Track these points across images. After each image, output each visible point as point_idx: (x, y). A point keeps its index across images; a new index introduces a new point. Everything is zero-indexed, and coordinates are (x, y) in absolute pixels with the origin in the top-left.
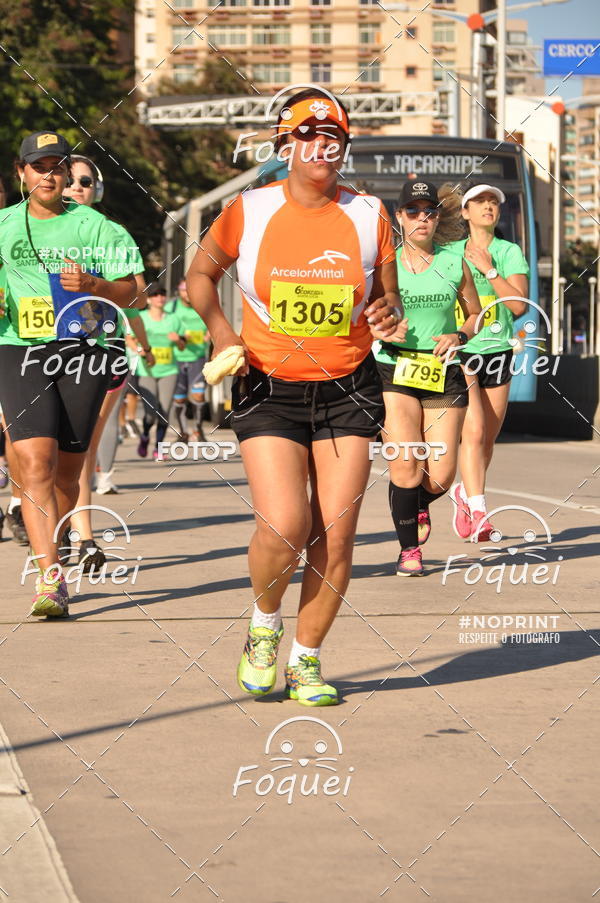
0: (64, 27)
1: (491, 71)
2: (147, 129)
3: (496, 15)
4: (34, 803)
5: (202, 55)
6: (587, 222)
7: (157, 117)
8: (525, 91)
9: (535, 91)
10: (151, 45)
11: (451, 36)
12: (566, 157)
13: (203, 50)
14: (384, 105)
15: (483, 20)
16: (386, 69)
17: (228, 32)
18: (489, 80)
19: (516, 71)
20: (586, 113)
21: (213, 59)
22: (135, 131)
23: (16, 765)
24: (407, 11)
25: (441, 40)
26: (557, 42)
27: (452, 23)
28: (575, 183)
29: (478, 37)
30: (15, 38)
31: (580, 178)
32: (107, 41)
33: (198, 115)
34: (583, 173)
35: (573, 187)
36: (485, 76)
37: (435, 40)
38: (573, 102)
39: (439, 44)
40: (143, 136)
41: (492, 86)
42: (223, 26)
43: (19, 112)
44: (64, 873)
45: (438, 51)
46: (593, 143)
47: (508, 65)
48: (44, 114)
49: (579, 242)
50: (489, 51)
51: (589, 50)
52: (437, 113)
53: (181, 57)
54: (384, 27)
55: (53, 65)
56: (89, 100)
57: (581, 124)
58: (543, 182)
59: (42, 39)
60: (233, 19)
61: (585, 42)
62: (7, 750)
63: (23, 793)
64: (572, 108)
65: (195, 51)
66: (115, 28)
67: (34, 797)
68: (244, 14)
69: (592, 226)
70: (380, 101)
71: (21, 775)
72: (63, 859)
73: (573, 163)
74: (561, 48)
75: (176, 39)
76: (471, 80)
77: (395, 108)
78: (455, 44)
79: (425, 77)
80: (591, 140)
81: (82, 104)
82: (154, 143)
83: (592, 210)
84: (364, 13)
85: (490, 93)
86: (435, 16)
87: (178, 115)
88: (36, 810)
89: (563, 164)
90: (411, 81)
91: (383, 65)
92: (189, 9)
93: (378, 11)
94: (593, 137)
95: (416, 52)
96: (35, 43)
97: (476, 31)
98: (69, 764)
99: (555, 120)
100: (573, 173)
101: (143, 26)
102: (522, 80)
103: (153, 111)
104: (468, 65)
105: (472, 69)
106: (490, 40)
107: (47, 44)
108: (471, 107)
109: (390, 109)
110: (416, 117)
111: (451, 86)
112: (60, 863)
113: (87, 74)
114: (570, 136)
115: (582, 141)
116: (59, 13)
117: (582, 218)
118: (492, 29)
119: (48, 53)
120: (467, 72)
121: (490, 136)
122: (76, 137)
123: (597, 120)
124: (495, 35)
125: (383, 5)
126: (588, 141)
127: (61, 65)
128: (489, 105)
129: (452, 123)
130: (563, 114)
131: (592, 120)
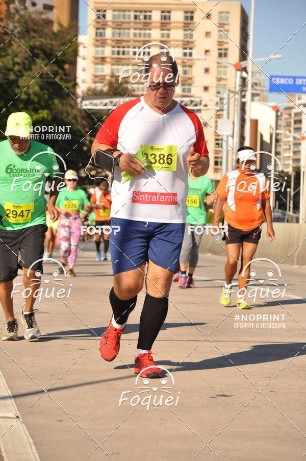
0: (44, 62)
1: (244, 89)
2: (80, 111)
3: (247, 63)
4: (23, 422)
5: (108, 78)
6: (286, 162)
7: (86, 105)
8: (259, 100)
9: (264, 100)
10: (84, 72)
11: (225, 73)
12: (278, 131)
13: (108, 75)
14: (193, 104)
15: (241, 65)
16: (196, 86)
17: (120, 67)
18: (243, 93)
19: (256, 90)
20: (287, 111)
21: (113, 80)
22: (75, 112)
23: (14, 404)
24: (205, 60)
25: (221, 75)
26: (276, 77)
27: (226, 67)
28: (282, 144)
29: (239, 73)
30: (21, 66)
31: (284, 142)
32: (64, 70)
33: (106, 105)
34: (285, 140)
35: (280, 146)
36: (242, 91)
37: (218, 74)
38: (282, 106)
39: (219, 76)
40: (78, 114)
41: (244, 97)
42: (118, 65)
43: (21, 101)
44: (37, 455)
45: (219, 80)
46: (290, 126)
47: (252, 87)
48: (33, 102)
49: (282, 172)
50: (244, 80)
51: (291, 81)
52: (218, 108)
53: (98, 78)
54: (194, 67)
55: (38, 80)
56: (55, 96)
57: (285, 116)
58: (266, 143)
59: (33, 67)
60: (123, 62)
61: (289, 77)
62: (10, 397)
63: (18, 417)
64: (281, 109)
65: (105, 76)
66: (68, 63)
67: (22, 419)
68: (128, 59)
69: (289, 165)
70: (192, 102)
71: (17, 409)
72: (36, 449)
73: (281, 134)
74: (278, 79)
75: (96, 70)
76: (235, 93)
77: (198, 105)
78: (228, 76)
79: (213, 91)
80: (289, 124)
81: (51, 98)
82: (83, 118)
83: (289, 157)
84: (185, 61)
85: (243, 100)
86: (218, 63)
87: (96, 105)
88: (24, 425)
89: (277, 134)
90: (206, 94)
91: (193, 85)
92: (103, 56)
93: (192, 60)
94: (291, 123)
95: (210, 80)
96: (30, 69)
97: (238, 70)
98: (40, 404)
99: (274, 113)
100: (281, 139)
101: (81, 63)
102: (258, 95)
103: (85, 102)
104: (234, 86)
105: (235, 88)
106: (244, 74)
107: (36, 70)
108: (235, 105)
109: (196, 105)
110: (208, 109)
111: (225, 96)
112: (35, 451)
113: (54, 84)
114: (280, 122)
115: (285, 124)
116: (42, 55)
117: (284, 160)
118: (245, 69)
119: (36, 74)
120: (233, 89)
121: (243, 121)
122: (47, 114)
123: (293, 115)
124: (247, 72)
125: (194, 57)
126: (289, 125)
127: (42, 80)
128: (243, 105)
129: (225, 113)
130: (277, 111)
131: (290, 115)
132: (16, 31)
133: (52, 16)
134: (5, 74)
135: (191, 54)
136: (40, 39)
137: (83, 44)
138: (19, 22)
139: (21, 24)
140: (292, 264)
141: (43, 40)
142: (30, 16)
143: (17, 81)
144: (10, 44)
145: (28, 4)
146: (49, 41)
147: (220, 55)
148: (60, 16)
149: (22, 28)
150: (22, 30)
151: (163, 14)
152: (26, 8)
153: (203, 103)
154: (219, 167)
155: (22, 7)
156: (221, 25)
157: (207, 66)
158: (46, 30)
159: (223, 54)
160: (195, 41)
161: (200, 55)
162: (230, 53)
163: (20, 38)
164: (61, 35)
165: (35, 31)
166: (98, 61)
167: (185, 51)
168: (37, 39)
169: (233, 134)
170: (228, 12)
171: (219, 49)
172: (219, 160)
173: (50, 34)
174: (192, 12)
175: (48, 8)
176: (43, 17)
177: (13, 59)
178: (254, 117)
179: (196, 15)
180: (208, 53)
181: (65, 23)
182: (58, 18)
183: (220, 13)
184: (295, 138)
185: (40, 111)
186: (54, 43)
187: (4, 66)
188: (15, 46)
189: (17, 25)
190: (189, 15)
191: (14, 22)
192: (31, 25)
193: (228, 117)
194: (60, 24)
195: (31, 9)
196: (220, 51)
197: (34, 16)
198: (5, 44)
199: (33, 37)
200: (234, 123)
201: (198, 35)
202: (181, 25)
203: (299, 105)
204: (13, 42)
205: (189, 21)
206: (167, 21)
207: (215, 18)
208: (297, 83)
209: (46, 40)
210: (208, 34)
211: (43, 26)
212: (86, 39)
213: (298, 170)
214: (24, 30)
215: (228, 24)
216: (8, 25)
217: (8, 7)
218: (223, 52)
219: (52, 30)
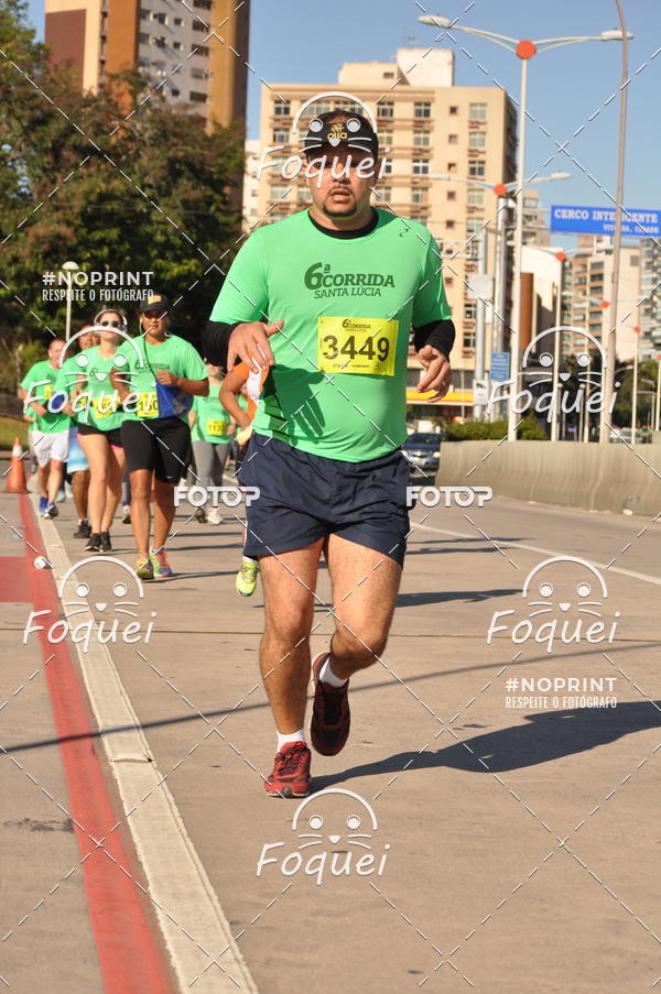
0: (191, 183)
1: (511, 227)
3: (516, 185)
4: (158, 769)
5: (293, 207)
6: (579, 342)
8: (535, 242)
9: (543, 243)
10: (255, 198)
11: (481, 200)
12: (565, 293)
13: (293, 203)
15: (505, 189)
16: (433, 222)
18: (509, 233)
19: (529, 228)
20: (581, 260)
23: (144, 739)
24: (449, 179)
25: (474, 202)
26: (561, 208)
27: (482, 190)
28: (571, 312)
29: (502, 201)
30: (153, 190)
31: (575, 309)
32: (224, 195)
34: (577, 306)
35: (569, 315)
36: (507, 230)
37: (469, 202)
38: (571, 252)
39: (471, 205)
41: (511, 238)
43: (156, 244)
45: (471, 210)
46: (585, 283)
47: (524, 223)
49: (572, 357)
50: (510, 212)
51: (585, 215)
52: (469, 256)
53: (278, 208)
54: (431, 190)
55: (181, 210)
57: (576, 268)
58: (547, 311)
59: (174, 192)
61: (582, 209)
62: (138, 727)
63: (150, 760)
64: (570, 257)
65: (288, 204)
66: (228, 184)
67: (158, 764)
69: (583, 345)
71: (147, 746)
72: (179, 811)
73: (570, 297)
74: (564, 212)
75: (273, 194)
76: (496, 232)
78: (484, 205)
79: (460, 229)
84: (416, 180)
86: (469, 184)
88: (159, 774)
89: (563, 298)
90: (450, 232)
91: (429, 219)
93: (427, 179)
94: (585, 279)
95: (456, 211)
96: (168, 194)
97: (501, 196)
99: (558, 265)
100: (570, 305)
101: (249, 184)
102: (534, 234)
104: (494, 222)
105: (497, 224)
106: (511, 203)
107: (177, 195)
108: (496, 253)
110: (452, 258)
111: (481, 237)
112: (177, 815)
113: (206, 218)
114: (568, 277)
115: (577, 281)
116: (187, 173)
117: (576, 339)
118: (512, 196)
119: (178, 202)
120: (493, 227)
121: (509, 275)
122: (196, 266)
123: (589, 267)
124: (515, 199)
125: (430, 174)
126: (582, 282)
127: (187, 212)
128: (509, 252)
129: (480, 264)
130: (564, 261)
131: (585, 266)
132: (147, 135)
133: (204, 110)
134: (128, 204)
135: (425, 170)
136: (184, 148)
137: (253, 154)
138: (151, 121)
139: (154, 125)
140: (588, 508)
141: (189, 148)
142: (169, 112)
143: (149, 213)
144: (137, 156)
145: (166, 92)
146: (199, 151)
147: (473, 171)
148: (216, 111)
149: (155, 130)
150: (156, 134)
151: (382, 107)
152: (163, 99)
153: (445, 248)
154: (471, 349)
155: (157, 98)
156: (474, 125)
157: (452, 189)
158: (195, 133)
159: (476, 170)
160: (432, 149)
161: (441, 172)
162: (488, 168)
163: (152, 145)
164: (217, 141)
165: (176, 135)
166: (277, 180)
167: (416, 164)
168: (180, 147)
169: (493, 298)
170: (484, 105)
171: (471, 162)
172: (472, 338)
173: (200, 139)
174: (428, 104)
175: (199, 98)
176: (190, 112)
177: (141, 179)
178: (527, 269)
179: (433, 109)
180: (453, 168)
181: (225, 123)
182: (213, 114)
183: (472, 105)
184: (592, 304)
185: (185, 261)
186: (206, 152)
187: (127, 191)
188: (145, 160)
189: (148, 125)
190: (423, 108)
191: (143, 122)
192: (170, 125)
193: (486, 272)
194: (216, 124)
195: (172, 100)
196: (472, 165)
197: (174, 112)
198: (128, 156)
199: (174, 145)
200: (494, 280)
201: (437, 140)
202: (411, 123)
203: (599, 252)
204: (141, 152)
205: (422, 118)
206: (388, 118)
207: (464, 112)
208: (594, 218)
209: (194, 148)
210: (452, 138)
211: (189, 127)
212: (258, 146)
213: (597, 355)
214: (159, 133)
215: (485, 123)
216: (134, 126)
217: (135, 98)
218: (477, 166)
219: (203, 132)
